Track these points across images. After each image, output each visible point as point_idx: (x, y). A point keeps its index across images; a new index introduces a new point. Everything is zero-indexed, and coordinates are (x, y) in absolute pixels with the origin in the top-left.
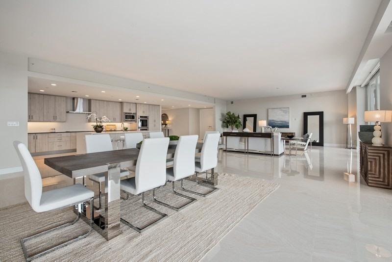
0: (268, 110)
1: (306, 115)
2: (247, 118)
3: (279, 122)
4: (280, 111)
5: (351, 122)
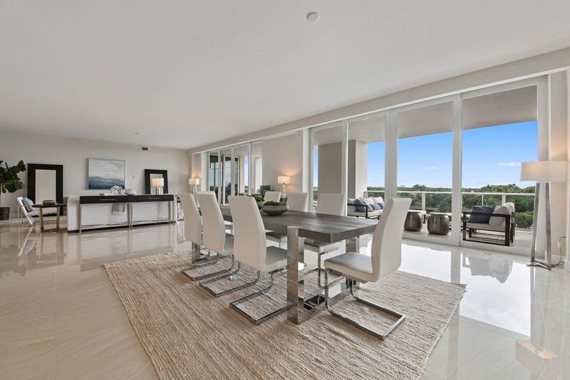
0: (87, 160)
1: (148, 173)
2: (38, 171)
3: (109, 181)
4: (111, 165)
5: (197, 182)
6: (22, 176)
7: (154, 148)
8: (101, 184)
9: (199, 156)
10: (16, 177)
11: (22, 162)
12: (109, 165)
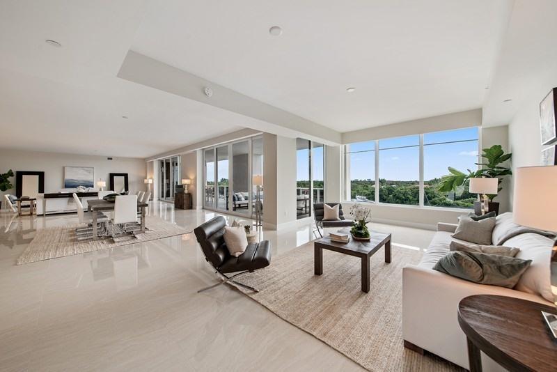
0: (64, 168)
1: (112, 176)
4: (83, 171)
5: (150, 182)
6: (12, 180)
7: (117, 158)
8: (74, 184)
9: (152, 162)
10: (7, 181)
11: (11, 170)
12: (81, 171)
